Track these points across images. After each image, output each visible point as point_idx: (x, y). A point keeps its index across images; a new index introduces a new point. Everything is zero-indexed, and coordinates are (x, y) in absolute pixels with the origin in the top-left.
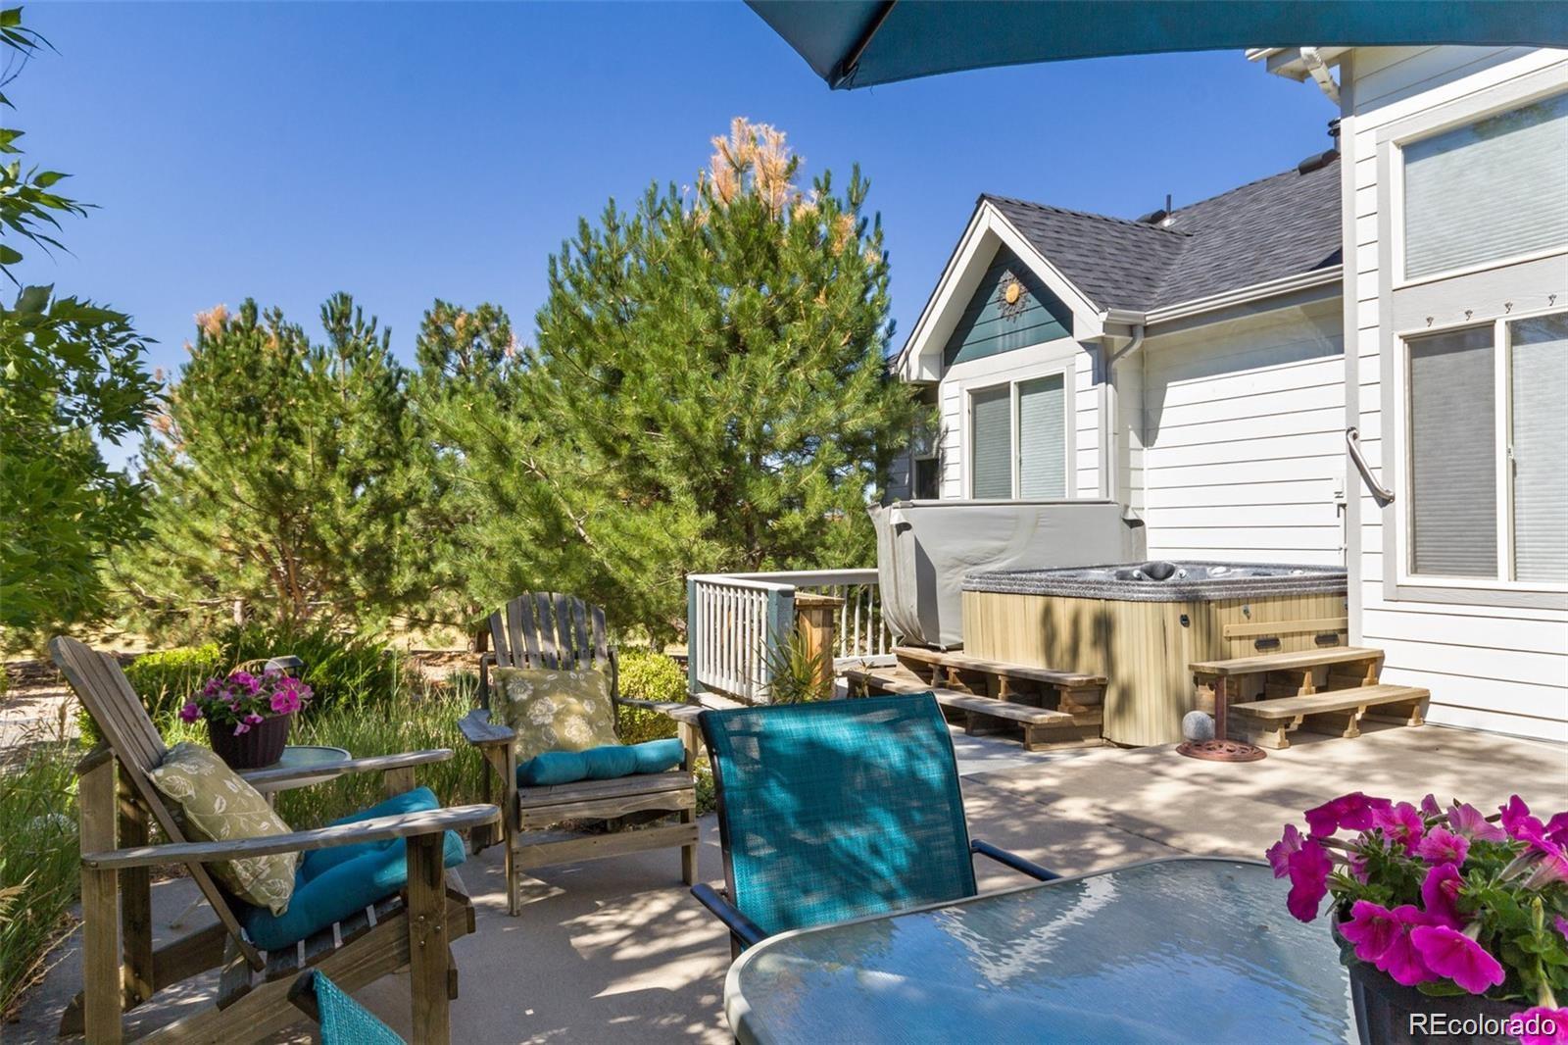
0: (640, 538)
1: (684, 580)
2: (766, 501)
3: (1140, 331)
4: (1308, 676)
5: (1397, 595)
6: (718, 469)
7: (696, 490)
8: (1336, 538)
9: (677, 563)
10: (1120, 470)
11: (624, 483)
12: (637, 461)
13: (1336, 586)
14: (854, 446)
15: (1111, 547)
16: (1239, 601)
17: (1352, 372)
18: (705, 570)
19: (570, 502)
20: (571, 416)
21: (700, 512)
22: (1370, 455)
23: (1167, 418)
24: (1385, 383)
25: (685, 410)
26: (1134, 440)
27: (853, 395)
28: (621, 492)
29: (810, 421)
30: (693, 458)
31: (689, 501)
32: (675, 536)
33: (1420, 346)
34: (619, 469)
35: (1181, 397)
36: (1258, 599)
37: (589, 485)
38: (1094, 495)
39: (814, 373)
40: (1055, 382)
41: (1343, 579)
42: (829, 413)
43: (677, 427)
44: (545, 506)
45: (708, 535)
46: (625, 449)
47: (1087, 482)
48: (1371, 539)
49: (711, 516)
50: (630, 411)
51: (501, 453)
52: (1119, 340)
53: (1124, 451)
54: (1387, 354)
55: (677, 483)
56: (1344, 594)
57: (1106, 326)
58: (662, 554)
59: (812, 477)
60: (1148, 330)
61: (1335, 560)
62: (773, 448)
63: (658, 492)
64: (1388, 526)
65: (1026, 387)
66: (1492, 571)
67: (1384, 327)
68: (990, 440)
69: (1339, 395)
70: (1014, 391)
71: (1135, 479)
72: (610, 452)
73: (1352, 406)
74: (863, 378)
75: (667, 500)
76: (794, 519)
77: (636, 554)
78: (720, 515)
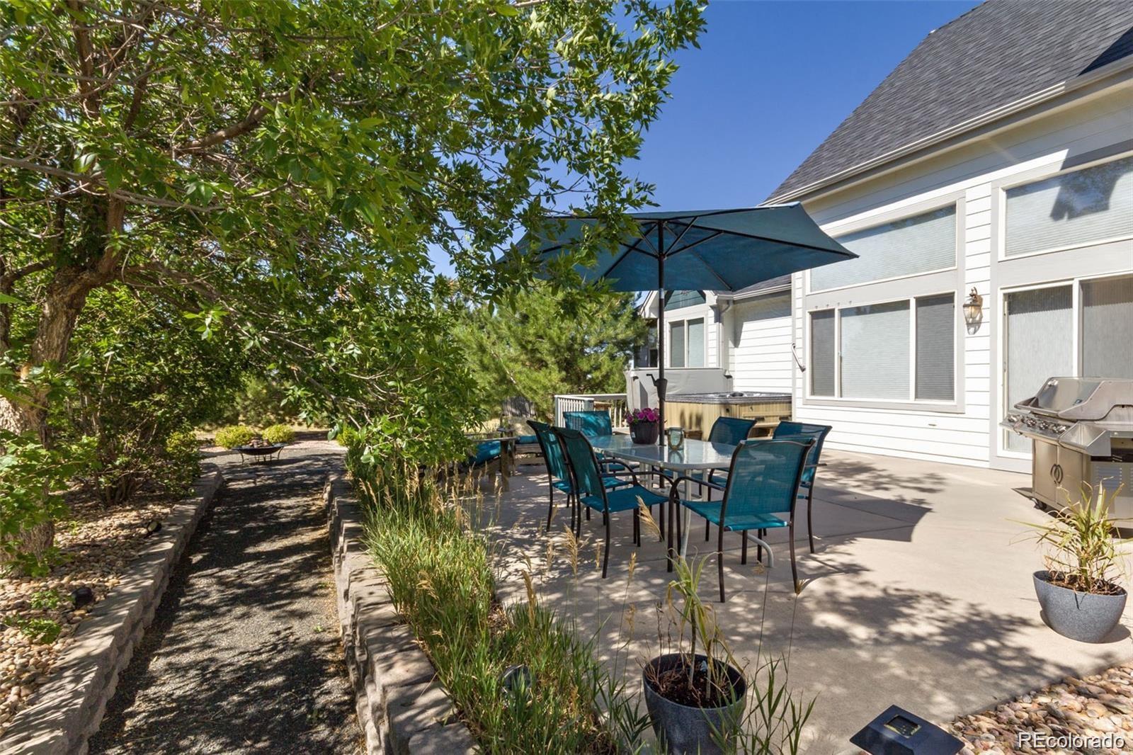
0: (536, 381)
1: (554, 398)
2: (585, 367)
3: (731, 303)
4: (771, 431)
5: (807, 402)
6: (567, 355)
7: (558, 363)
8: (789, 383)
9: (550, 391)
10: (725, 356)
11: (528, 359)
12: (534, 351)
13: (788, 400)
14: (622, 345)
15: (719, 386)
16: (748, 404)
17: (794, 322)
18: (562, 393)
19: (508, 367)
20: (508, 333)
21: (559, 371)
22: (799, 353)
23: (743, 336)
24: (803, 328)
25: (554, 332)
26: (731, 344)
27: (621, 326)
28: (527, 363)
29: (603, 335)
30: (557, 350)
31: (555, 367)
32: (550, 381)
33: (815, 315)
34: (526, 354)
35: (749, 328)
36: (756, 404)
37: (515, 360)
38: (715, 366)
39: (605, 316)
40: (700, 321)
41: (790, 398)
42: (611, 332)
43: (551, 339)
44: (499, 369)
45: (563, 380)
46: (530, 347)
47: (712, 361)
48: (799, 383)
49: (564, 373)
50: (532, 331)
51: (482, 349)
52: (725, 306)
53: (726, 349)
54: (804, 318)
55: (550, 360)
56: (790, 402)
57: (717, 301)
58: (545, 388)
59: (604, 358)
60: (735, 302)
61: (789, 391)
62: (588, 346)
63: (542, 364)
64: (804, 378)
65: (691, 322)
66: (833, 395)
67: (804, 308)
68: (678, 342)
69: (789, 331)
70: (686, 323)
71: (731, 359)
72: (523, 347)
73: (794, 334)
74: (625, 319)
75: (546, 366)
76: (597, 374)
77: (535, 387)
78: (567, 372)
